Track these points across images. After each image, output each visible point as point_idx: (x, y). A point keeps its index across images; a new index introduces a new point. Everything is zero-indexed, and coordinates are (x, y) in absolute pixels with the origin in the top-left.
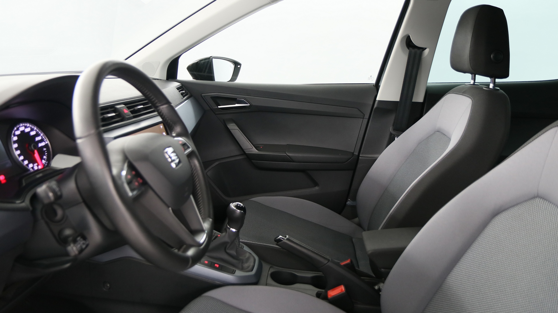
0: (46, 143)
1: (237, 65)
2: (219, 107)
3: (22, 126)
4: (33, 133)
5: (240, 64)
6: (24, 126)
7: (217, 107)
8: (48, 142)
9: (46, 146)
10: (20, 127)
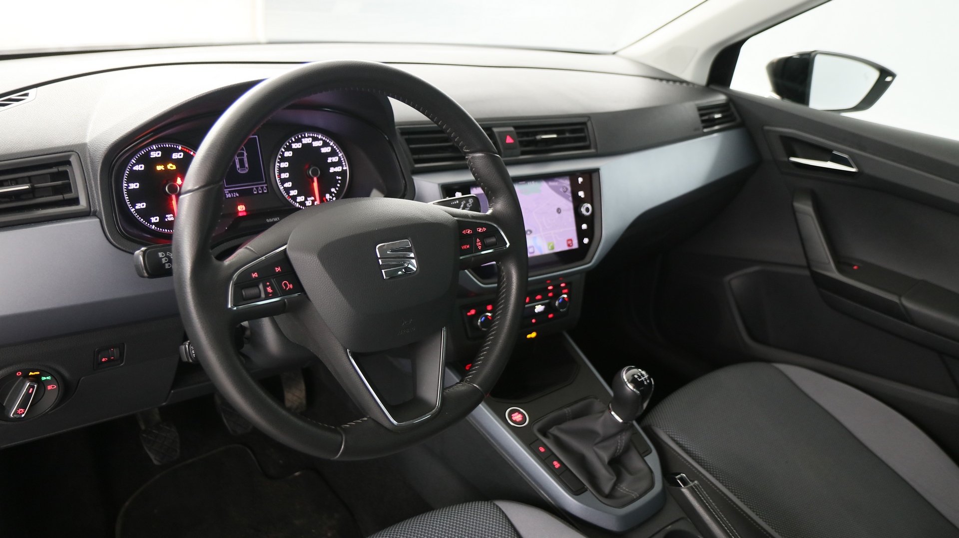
0: (345, 168)
1: (885, 77)
2: (793, 159)
3: (309, 137)
4: (325, 150)
5: (893, 75)
6: (312, 137)
7: (786, 159)
8: (346, 168)
9: (343, 173)
10: (305, 137)
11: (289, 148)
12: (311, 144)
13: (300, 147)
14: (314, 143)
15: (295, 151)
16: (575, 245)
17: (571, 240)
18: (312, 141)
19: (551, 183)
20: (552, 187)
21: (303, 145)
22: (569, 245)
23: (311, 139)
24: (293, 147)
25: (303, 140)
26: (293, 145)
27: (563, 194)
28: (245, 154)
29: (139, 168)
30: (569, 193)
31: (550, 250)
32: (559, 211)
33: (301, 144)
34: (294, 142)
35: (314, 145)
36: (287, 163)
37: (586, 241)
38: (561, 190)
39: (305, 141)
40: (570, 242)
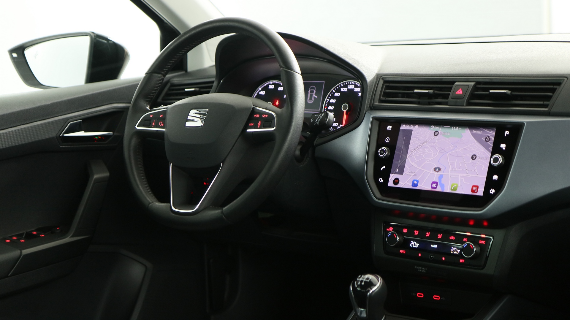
3: (352, 84)
10: (350, 84)
11: (338, 91)
12: (353, 90)
13: (346, 90)
14: (355, 89)
15: (342, 93)
16: (480, 192)
17: (478, 187)
18: (354, 88)
19: (474, 131)
20: (474, 135)
21: (349, 89)
22: (473, 191)
23: (354, 86)
24: (341, 90)
25: (349, 86)
26: (342, 88)
27: (484, 143)
28: (315, 92)
29: (263, 93)
30: (491, 144)
31: (452, 190)
32: (474, 157)
33: (347, 89)
34: (343, 87)
35: (355, 90)
36: (335, 100)
37: (492, 191)
38: (483, 139)
39: (350, 87)
40: (474, 188)
